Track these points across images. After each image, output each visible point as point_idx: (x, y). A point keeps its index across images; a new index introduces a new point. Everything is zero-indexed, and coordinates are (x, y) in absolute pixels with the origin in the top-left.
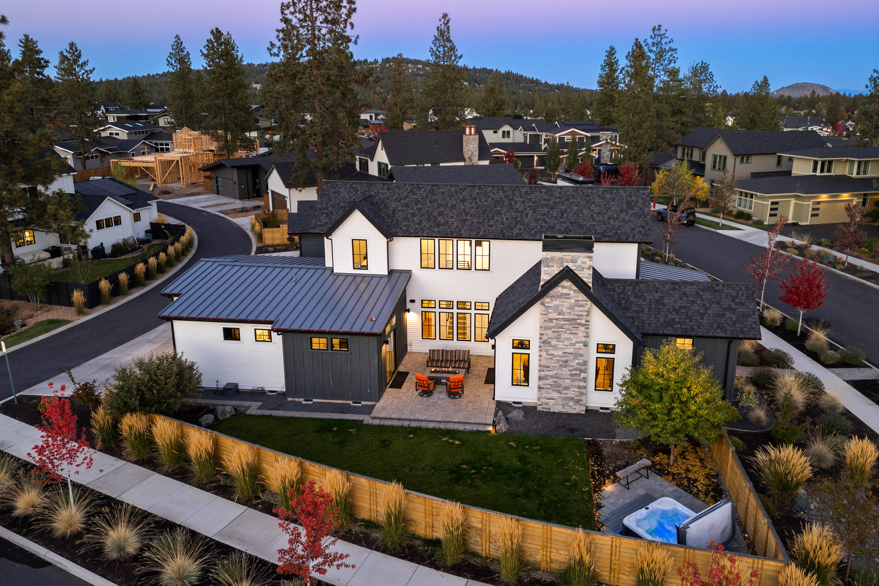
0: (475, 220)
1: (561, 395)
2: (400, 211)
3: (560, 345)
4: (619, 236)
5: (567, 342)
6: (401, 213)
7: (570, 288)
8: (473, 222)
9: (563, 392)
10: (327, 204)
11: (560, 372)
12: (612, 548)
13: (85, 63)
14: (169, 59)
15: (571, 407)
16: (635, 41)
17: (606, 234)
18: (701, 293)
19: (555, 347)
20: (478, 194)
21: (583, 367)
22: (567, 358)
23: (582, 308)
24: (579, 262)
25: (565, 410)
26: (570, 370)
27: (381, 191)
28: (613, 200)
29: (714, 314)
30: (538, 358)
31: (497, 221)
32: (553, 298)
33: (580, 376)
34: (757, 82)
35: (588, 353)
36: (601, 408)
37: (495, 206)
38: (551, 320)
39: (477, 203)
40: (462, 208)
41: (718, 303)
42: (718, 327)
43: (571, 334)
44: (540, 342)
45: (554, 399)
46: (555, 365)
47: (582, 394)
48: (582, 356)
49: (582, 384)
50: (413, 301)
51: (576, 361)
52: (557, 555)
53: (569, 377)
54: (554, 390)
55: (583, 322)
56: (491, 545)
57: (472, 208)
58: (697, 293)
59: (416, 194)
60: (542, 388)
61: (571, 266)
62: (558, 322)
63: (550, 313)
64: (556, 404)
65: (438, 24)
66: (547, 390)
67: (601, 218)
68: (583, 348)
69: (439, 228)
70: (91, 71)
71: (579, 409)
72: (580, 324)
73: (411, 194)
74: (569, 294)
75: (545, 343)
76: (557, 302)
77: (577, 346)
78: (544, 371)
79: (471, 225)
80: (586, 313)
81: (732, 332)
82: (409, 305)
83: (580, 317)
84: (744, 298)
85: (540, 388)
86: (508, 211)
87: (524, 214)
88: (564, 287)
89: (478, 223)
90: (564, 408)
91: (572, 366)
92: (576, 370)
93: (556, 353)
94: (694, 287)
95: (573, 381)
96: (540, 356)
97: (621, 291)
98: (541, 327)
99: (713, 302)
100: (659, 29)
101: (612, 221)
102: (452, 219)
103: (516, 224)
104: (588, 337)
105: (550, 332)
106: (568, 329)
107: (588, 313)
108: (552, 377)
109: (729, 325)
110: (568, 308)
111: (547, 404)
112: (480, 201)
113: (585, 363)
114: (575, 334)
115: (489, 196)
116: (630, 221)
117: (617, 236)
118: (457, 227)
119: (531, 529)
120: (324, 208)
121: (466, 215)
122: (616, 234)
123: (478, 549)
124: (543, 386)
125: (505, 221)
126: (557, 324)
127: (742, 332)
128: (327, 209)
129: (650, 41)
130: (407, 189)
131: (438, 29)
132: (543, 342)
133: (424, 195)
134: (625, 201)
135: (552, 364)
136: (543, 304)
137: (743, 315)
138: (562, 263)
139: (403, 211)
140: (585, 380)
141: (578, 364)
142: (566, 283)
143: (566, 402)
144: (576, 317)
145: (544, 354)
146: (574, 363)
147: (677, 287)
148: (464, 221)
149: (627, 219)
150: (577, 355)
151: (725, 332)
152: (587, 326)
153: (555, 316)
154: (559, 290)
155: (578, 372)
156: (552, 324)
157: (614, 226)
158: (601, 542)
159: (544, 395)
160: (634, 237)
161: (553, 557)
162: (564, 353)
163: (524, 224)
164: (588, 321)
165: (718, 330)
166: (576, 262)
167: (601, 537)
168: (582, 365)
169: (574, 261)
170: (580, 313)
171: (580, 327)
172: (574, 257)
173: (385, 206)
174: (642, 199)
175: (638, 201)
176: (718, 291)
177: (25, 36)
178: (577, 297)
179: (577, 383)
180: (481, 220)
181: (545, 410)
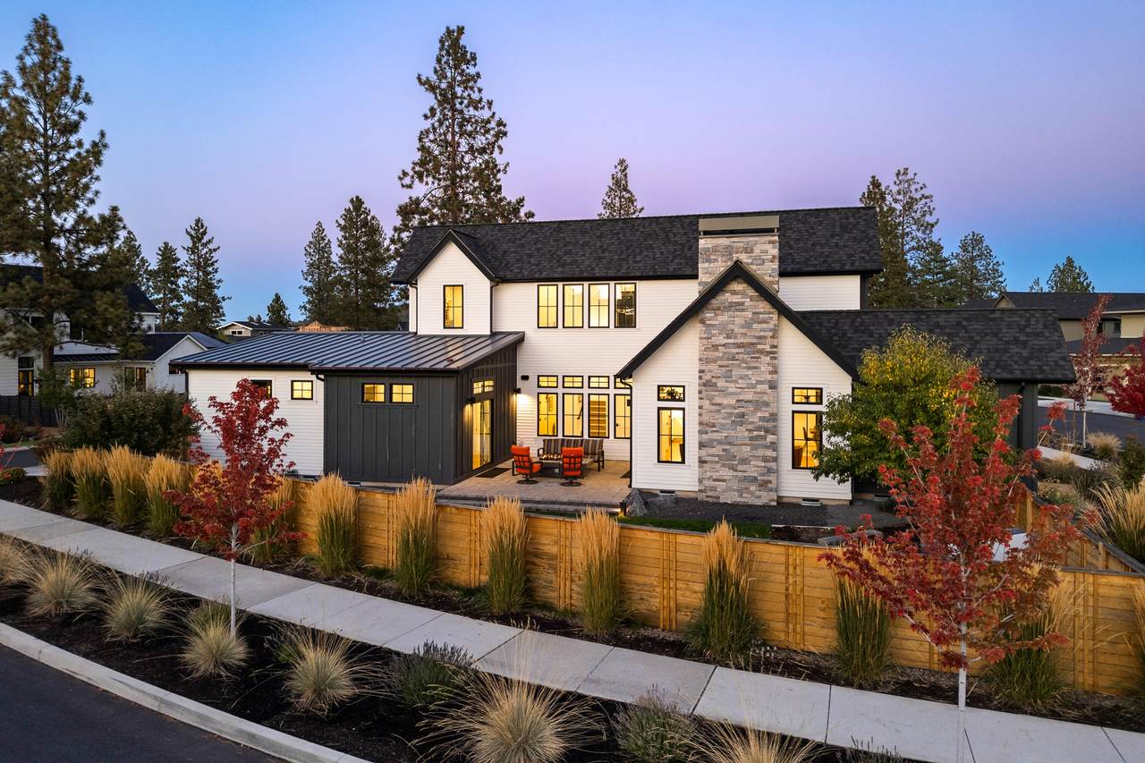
0: (616, 257)
1: (735, 474)
2: (512, 252)
3: (732, 388)
4: (829, 265)
5: (742, 383)
6: (514, 255)
7: (743, 294)
8: (612, 259)
9: (740, 468)
10: (417, 250)
11: (733, 433)
12: (787, 568)
13: (210, 241)
14: (307, 248)
15: (752, 493)
16: (871, 180)
17: (810, 263)
18: (964, 323)
19: (723, 392)
20: (621, 228)
21: (770, 425)
22: (742, 410)
23: (764, 326)
24: (757, 251)
25: (743, 500)
26: (749, 430)
27: (490, 233)
28: (821, 223)
29: (989, 350)
30: (697, 411)
31: (646, 256)
32: (719, 312)
33: (765, 439)
34: (1057, 267)
35: (777, 400)
36: (805, 499)
37: (645, 240)
38: (716, 347)
39: (619, 239)
40: (598, 244)
41: (996, 335)
42: (997, 366)
43: (749, 368)
44: (700, 385)
45: (724, 481)
46: (724, 421)
47: (769, 471)
48: (767, 404)
49: (770, 453)
50: (525, 378)
51: (759, 414)
52: (688, 593)
53: (747, 441)
54: (724, 465)
55: (767, 348)
56: (574, 587)
57: (613, 244)
58: (959, 324)
59: (537, 234)
60: (705, 462)
61: (744, 258)
62: (728, 350)
63: (714, 335)
64: (729, 489)
65: (614, 171)
66: (713, 466)
67: (801, 245)
68: (769, 391)
69: (563, 268)
70: (215, 250)
71: (764, 498)
72: (761, 352)
73: (529, 234)
74: (743, 304)
75: (707, 385)
76: (724, 318)
77: (760, 388)
78: (707, 433)
79: (609, 263)
80: (771, 334)
81: (1022, 371)
82: (520, 384)
83: (762, 341)
84: (1040, 326)
85: (702, 462)
86: (664, 244)
87: (687, 246)
88: (734, 293)
89: (619, 259)
90: (741, 496)
91: (752, 423)
92: (759, 429)
93: (725, 402)
94: (953, 315)
95: (755, 448)
96: (700, 407)
97: (832, 325)
98: (700, 360)
99: (986, 334)
100: (905, 174)
101: (818, 247)
102: (583, 258)
103: (674, 258)
104: (776, 372)
105: (713, 367)
106: (743, 361)
107: (775, 333)
108: (720, 442)
109: (1016, 362)
110: (743, 327)
111: (714, 489)
112: (625, 235)
113: (774, 417)
114: (755, 368)
115: (637, 230)
116: (845, 246)
117: (826, 265)
118: (589, 266)
119: (639, 544)
120: (412, 255)
121: (603, 252)
122: (825, 262)
123: (551, 596)
124: (706, 459)
125: (658, 255)
126: (725, 353)
127: (1042, 371)
128: (417, 255)
129: (895, 189)
130: (524, 229)
131: (613, 178)
132: (705, 385)
133: (548, 233)
134: (838, 224)
135: (719, 420)
136: (703, 322)
137: (1042, 349)
138: (731, 254)
139: (516, 252)
140: (774, 446)
141: (762, 419)
142: (738, 286)
143: (743, 485)
144: (754, 341)
145: (706, 403)
146: (755, 418)
147: (923, 317)
148: (600, 258)
149: (841, 243)
150: (759, 405)
151: (1011, 372)
152: (773, 353)
153: (721, 340)
154: (726, 297)
155: (762, 433)
156: (717, 354)
157: (822, 253)
158: (765, 558)
159: (708, 474)
160: (852, 264)
161: (680, 598)
162: (738, 401)
163: (685, 258)
164: (776, 347)
165: (998, 371)
166: (752, 251)
167: (766, 547)
168: (768, 421)
169: (748, 250)
170: (762, 334)
171: (763, 357)
172: (748, 243)
173: (494, 248)
174: (865, 220)
175: (858, 223)
176: (994, 320)
177: (165, 243)
178: (755, 307)
179: (761, 452)
180: (624, 256)
181: (710, 500)
